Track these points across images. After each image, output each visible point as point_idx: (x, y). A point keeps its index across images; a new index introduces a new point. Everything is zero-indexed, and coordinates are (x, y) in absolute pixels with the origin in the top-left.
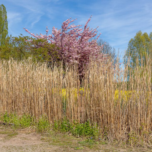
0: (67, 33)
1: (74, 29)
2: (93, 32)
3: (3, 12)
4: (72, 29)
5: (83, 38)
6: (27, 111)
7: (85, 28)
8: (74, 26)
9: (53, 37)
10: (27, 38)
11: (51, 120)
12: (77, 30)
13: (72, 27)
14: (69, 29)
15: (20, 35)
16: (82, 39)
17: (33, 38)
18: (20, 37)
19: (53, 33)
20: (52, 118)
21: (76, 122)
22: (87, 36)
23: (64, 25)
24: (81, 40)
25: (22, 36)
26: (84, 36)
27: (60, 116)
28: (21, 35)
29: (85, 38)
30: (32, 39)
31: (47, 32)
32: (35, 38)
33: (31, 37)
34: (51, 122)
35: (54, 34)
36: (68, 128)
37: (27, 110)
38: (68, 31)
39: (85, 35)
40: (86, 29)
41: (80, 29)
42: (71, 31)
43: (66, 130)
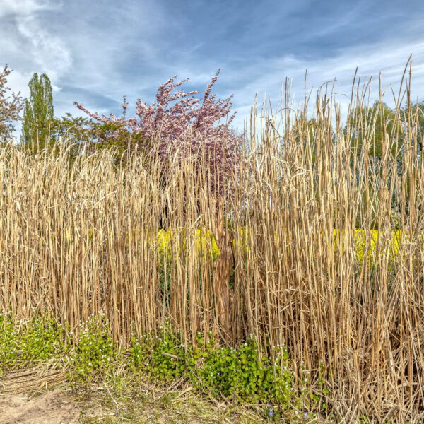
0: (168, 111)
1: (182, 102)
2: (222, 106)
3: (44, 88)
4: (178, 101)
5: (201, 119)
6: (46, 303)
7: (206, 97)
8: (183, 94)
9: (138, 122)
10: (80, 122)
11: (121, 332)
12: (190, 103)
13: (179, 96)
14: (172, 100)
15: (66, 116)
16: (199, 121)
17: (95, 121)
18: (64, 119)
19: (138, 113)
20: (124, 324)
21: (205, 341)
22: (209, 115)
23: (162, 93)
24: (198, 124)
25: (70, 118)
26: (205, 114)
27: (150, 314)
28: (69, 115)
29: (207, 118)
30: (93, 123)
31: (125, 108)
32: (99, 122)
33: (91, 120)
34: (122, 340)
35: (139, 115)
36: (177, 364)
37: (48, 301)
38: (171, 105)
39: (206, 112)
40: (208, 99)
41: (195, 100)
42: (177, 105)
43: (170, 372)
